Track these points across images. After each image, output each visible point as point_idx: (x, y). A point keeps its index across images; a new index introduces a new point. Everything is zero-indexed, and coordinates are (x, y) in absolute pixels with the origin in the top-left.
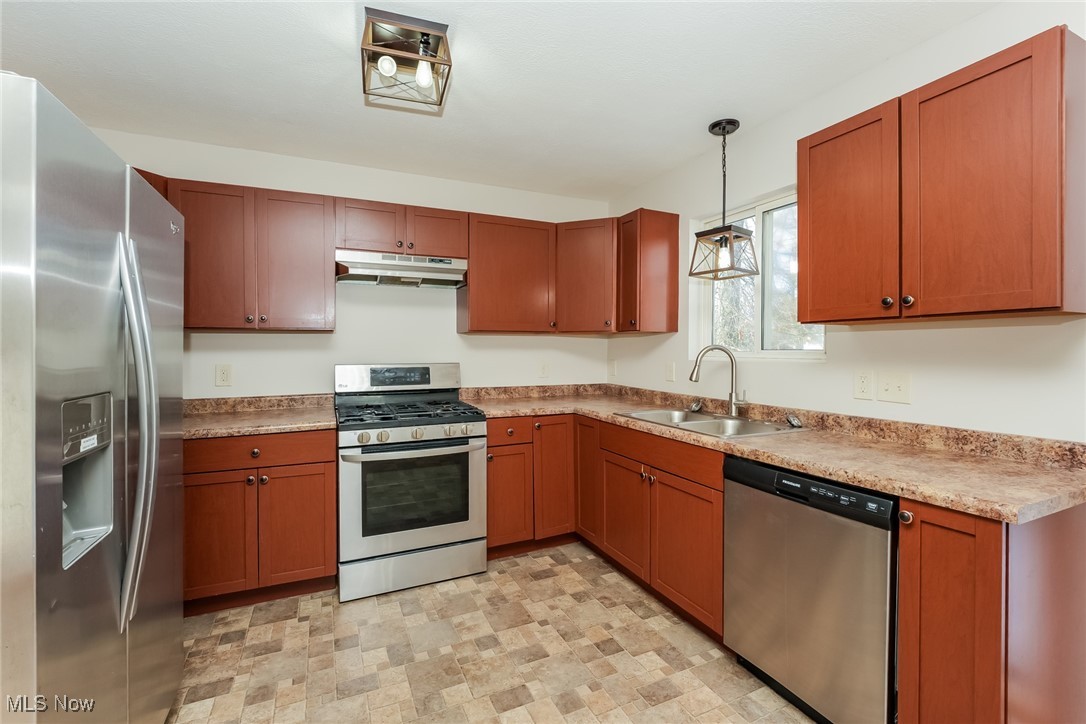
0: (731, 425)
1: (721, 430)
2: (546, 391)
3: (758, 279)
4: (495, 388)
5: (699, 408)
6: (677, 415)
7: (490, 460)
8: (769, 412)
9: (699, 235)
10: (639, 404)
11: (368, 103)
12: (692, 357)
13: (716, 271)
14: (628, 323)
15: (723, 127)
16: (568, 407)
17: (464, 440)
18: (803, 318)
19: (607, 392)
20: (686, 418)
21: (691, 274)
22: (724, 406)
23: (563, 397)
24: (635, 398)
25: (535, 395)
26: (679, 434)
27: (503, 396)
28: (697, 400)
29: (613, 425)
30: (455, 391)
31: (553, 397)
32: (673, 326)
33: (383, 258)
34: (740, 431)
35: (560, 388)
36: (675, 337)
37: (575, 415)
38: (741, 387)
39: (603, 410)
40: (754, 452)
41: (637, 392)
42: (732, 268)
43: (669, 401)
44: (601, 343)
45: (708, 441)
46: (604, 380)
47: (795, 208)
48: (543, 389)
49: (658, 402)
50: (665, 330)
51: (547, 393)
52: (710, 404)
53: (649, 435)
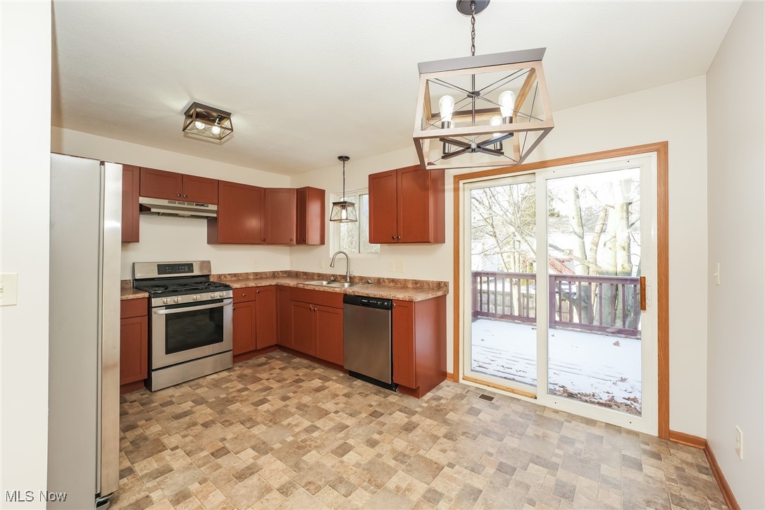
0: (346, 285)
1: (343, 286)
2: (257, 275)
3: (357, 223)
4: (229, 274)
5: (334, 279)
6: (325, 283)
7: (234, 310)
8: (361, 278)
9: (334, 204)
10: (307, 279)
11: (185, 136)
12: (331, 256)
13: (341, 220)
14: (302, 239)
15: (344, 159)
16: (273, 282)
17: (221, 300)
18: (371, 242)
19: (289, 274)
20: (329, 283)
21: (331, 220)
22: (344, 277)
23: (267, 278)
24: (305, 277)
25: (252, 277)
26: (327, 289)
27: (234, 279)
28: (333, 275)
29: (297, 288)
30: (207, 276)
31: (261, 278)
32: (322, 242)
33: (169, 202)
34: (350, 286)
35: (265, 273)
36: (323, 246)
37: (276, 285)
38: (351, 269)
39: (291, 283)
40: (353, 292)
41: (305, 274)
42: (347, 219)
43: (321, 277)
44: (287, 248)
45: (337, 290)
46: (288, 269)
47: (368, 195)
48: (256, 274)
49: (316, 278)
50: (319, 243)
51: (258, 276)
52: (339, 277)
53: (314, 291)
